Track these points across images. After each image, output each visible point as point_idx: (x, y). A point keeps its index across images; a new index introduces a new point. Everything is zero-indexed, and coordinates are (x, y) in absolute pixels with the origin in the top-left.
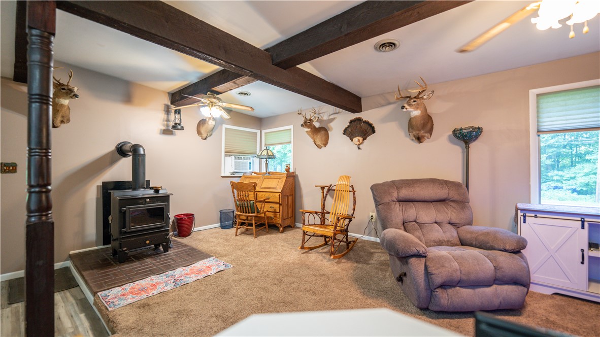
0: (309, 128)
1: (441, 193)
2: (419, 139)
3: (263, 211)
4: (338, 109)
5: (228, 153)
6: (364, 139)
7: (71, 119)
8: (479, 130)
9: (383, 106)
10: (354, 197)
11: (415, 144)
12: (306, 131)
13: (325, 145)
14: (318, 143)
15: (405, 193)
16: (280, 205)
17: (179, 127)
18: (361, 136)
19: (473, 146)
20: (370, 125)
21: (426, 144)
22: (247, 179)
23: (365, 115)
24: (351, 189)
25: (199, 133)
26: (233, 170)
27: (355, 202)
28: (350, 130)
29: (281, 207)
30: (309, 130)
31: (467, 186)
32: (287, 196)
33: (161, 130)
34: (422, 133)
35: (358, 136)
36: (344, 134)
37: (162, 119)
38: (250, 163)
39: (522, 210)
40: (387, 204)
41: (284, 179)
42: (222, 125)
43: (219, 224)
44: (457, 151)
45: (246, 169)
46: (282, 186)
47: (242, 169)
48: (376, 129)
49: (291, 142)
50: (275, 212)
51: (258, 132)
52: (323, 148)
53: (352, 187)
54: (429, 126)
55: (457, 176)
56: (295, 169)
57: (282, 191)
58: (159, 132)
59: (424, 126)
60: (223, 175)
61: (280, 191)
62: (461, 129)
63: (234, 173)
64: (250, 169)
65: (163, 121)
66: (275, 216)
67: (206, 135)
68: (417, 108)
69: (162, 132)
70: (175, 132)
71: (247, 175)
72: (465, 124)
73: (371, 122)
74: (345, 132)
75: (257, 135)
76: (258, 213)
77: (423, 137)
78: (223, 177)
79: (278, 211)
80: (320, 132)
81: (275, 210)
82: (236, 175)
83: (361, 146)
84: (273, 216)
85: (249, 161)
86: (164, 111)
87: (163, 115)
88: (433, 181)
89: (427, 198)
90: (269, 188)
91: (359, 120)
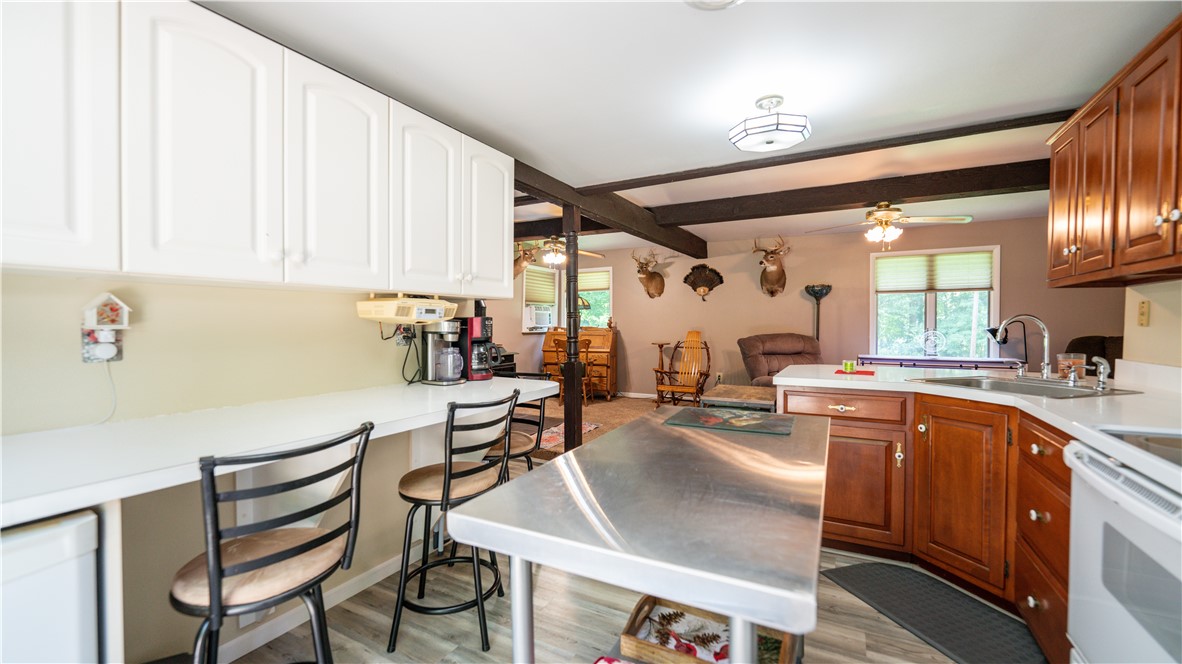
0: (643, 274)
1: (799, 346)
2: (772, 293)
4: (676, 253)
6: (711, 289)
8: (829, 288)
9: (732, 254)
10: (708, 354)
11: (767, 297)
12: (640, 278)
13: (660, 295)
14: (652, 291)
15: (769, 346)
16: (608, 367)
18: (706, 286)
19: (824, 301)
20: (718, 274)
21: (779, 297)
23: (710, 262)
24: (703, 346)
26: (533, 325)
27: (709, 359)
28: (692, 278)
29: (607, 371)
30: (644, 276)
31: (818, 338)
32: (613, 357)
34: (776, 287)
35: (703, 286)
36: (685, 282)
38: (550, 316)
39: (861, 358)
40: (755, 356)
41: (609, 336)
44: (808, 304)
45: (545, 324)
46: (609, 344)
47: (542, 323)
48: (724, 279)
49: (609, 288)
50: (601, 377)
53: (705, 344)
54: (782, 282)
55: (808, 330)
56: (616, 323)
57: (611, 350)
59: (778, 281)
60: (524, 331)
61: (609, 350)
62: (814, 286)
63: (532, 329)
64: (550, 322)
66: (601, 381)
68: (773, 264)
72: (817, 281)
73: (718, 270)
74: (686, 280)
77: (776, 291)
78: (524, 334)
79: (605, 376)
80: (654, 279)
82: (534, 331)
83: (706, 298)
84: (597, 382)
85: (549, 312)
88: (791, 335)
89: (787, 351)
91: (704, 267)
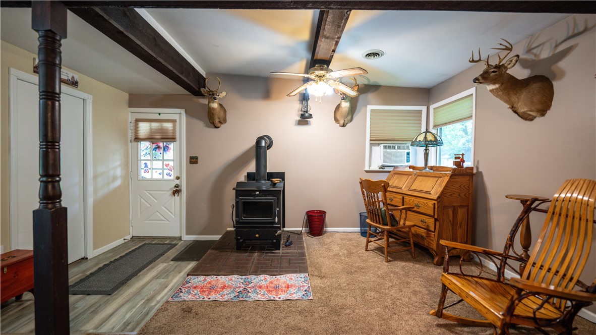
0: (494, 83)
3: (404, 224)
5: (375, 142)
7: (227, 120)
12: (492, 91)
14: (523, 110)
16: (436, 220)
17: (307, 115)
22: (396, 175)
25: (336, 120)
26: (381, 163)
29: (438, 223)
30: (497, 86)
32: (453, 207)
33: (296, 120)
37: (297, 109)
38: (408, 154)
41: (447, 179)
42: (367, 107)
43: (358, 229)
45: (401, 162)
46: (440, 189)
47: (396, 163)
49: (472, 116)
50: (428, 229)
51: (424, 109)
52: (539, 120)
56: (478, 161)
57: (439, 197)
58: (294, 123)
60: (367, 169)
61: (435, 198)
63: (383, 167)
64: (408, 161)
65: (298, 111)
66: (428, 236)
67: (343, 121)
69: (297, 123)
70: (310, 121)
71: (401, 169)
75: (421, 113)
76: (392, 225)
78: (367, 172)
79: (433, 230)
80: (528, 88)
81: (428, 226)
82: (387, 169)
84: (424, 235)
85: (408, 151)
86: (299, 100)
87: (298, 104)
90: (420, 191)
